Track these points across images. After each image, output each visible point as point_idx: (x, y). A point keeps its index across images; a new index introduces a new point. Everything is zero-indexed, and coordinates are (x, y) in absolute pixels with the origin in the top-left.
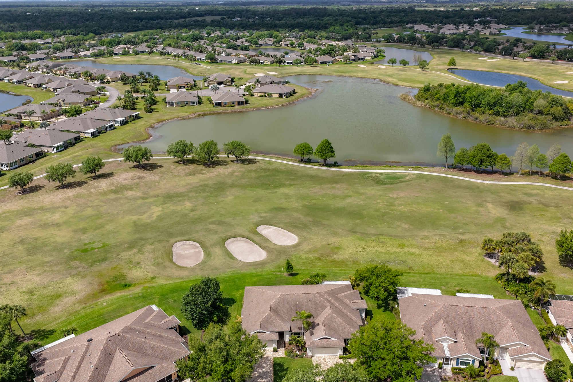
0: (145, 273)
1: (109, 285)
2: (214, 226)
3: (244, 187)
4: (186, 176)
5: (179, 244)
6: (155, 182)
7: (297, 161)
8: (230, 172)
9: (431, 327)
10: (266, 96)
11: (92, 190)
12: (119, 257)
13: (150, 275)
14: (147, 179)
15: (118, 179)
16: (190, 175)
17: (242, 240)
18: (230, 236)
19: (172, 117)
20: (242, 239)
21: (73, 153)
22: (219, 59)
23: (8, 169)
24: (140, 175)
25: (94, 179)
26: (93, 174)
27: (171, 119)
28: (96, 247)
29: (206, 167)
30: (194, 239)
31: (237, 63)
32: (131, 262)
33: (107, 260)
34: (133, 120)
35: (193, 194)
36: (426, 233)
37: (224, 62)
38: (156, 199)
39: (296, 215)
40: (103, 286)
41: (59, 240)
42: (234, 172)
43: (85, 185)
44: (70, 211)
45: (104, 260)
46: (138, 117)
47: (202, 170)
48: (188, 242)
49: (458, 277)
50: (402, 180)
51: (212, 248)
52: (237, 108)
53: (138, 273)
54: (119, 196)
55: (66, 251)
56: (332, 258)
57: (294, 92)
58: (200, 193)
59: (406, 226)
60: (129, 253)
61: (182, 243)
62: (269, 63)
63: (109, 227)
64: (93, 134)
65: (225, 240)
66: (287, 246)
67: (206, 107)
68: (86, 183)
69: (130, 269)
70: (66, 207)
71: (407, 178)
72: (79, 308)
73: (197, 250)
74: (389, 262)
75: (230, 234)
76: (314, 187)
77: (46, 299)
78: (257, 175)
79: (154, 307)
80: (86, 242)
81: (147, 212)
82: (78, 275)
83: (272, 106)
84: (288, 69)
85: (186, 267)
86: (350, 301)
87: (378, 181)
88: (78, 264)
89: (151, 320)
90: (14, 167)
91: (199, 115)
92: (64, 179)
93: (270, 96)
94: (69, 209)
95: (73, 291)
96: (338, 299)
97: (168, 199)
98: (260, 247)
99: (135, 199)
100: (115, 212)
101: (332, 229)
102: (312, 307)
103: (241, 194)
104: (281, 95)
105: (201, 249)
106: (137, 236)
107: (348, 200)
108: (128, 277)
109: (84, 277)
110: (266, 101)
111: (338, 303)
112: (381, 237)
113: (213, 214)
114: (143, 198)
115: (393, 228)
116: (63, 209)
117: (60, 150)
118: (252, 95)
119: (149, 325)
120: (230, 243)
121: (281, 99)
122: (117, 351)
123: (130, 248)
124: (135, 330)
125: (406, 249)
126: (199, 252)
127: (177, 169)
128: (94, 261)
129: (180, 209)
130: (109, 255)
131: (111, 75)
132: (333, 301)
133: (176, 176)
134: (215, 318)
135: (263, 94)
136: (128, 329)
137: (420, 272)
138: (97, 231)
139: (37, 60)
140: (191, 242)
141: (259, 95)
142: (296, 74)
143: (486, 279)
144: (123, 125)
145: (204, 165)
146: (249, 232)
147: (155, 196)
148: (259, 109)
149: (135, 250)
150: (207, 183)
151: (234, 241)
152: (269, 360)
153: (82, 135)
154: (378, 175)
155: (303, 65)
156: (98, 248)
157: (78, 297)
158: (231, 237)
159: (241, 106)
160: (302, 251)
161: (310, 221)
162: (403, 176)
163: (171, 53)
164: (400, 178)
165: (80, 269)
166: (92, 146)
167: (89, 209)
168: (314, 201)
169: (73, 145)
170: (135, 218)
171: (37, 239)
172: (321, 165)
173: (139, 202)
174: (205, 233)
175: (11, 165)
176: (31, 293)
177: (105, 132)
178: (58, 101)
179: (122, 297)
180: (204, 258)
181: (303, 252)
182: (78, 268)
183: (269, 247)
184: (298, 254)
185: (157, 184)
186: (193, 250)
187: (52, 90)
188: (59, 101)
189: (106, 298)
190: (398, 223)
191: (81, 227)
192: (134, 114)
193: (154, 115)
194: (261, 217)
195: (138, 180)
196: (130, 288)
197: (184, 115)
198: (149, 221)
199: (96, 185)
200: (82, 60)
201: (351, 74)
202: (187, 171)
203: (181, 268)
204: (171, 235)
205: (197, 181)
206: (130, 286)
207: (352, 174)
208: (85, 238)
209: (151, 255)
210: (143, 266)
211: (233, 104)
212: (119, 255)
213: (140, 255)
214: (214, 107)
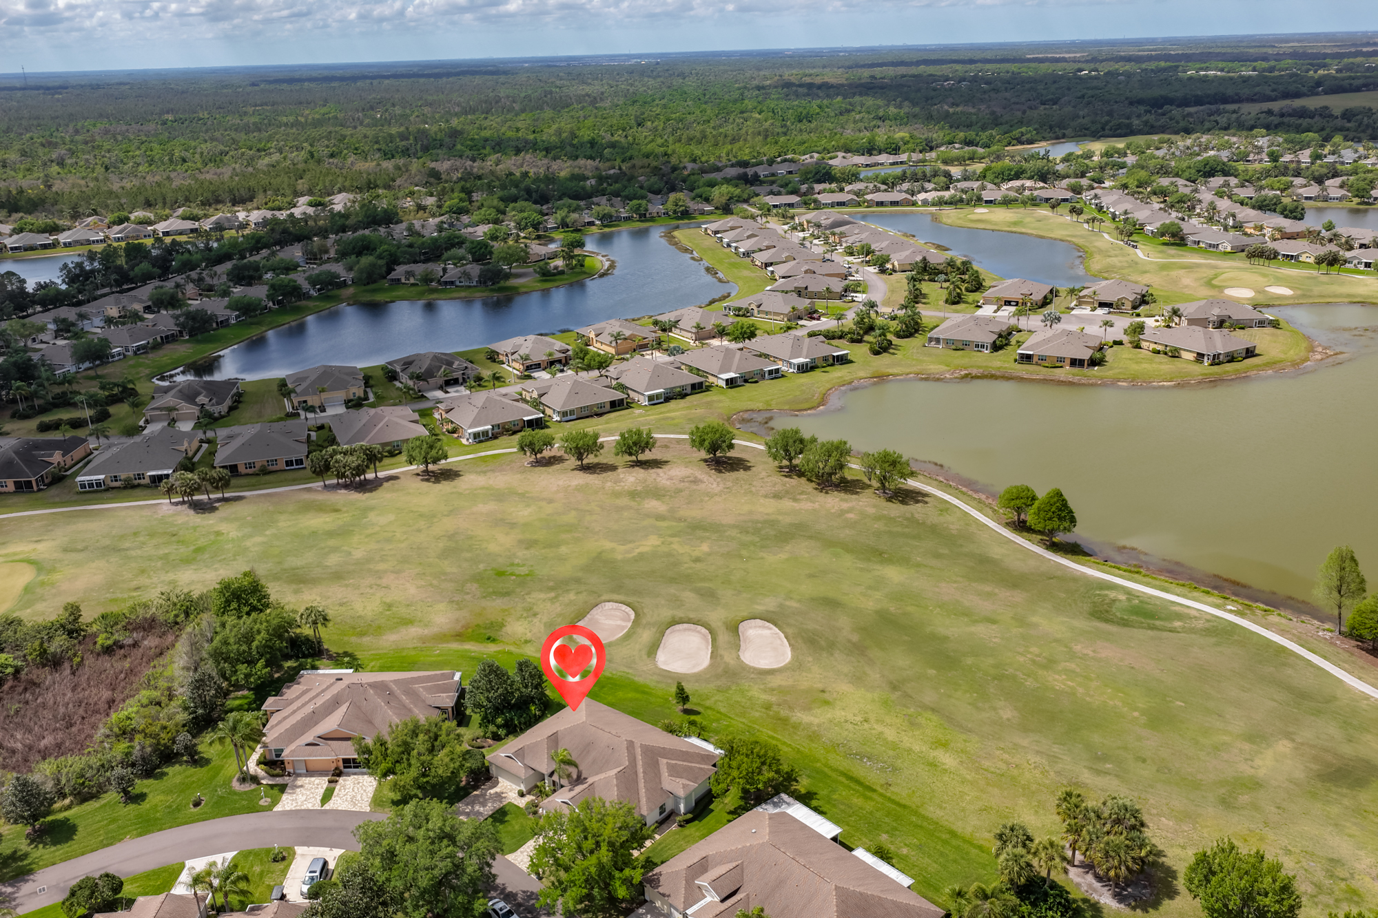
1: (472, 631)
2: (691, 595)
3: (829, 543)
4: (766, 496)
5: (609, 605)
6: (708, 494)
7: (1005, 519)
8: (841, 510)
10: (1166, 354)
11: (609, 484)
12: (526, 596)
13: (528, 635)
14: (703, 486)
15: (662, 474)
16: (774, 496)
17: (699, 632)
18: (689, 619)
19: (908, 371)
20: (703, 630)
21: (675, 411)
22: (1191, 238)
23: (558, 419)
24: (700, 476)
25: (631, 466)
26: (634, 458)
27: (902, 375)
28: (518, 573)
29: (817, 489)
30: (637, 604)
31: (1229, 249)
32: (531, 609)
33: (509, 595)
35: (735, 532)
36: (1025, 743)
37: (1202, 245)
38: (674, 524)
39: (843, 621)
40: (467, 628)
41: (493, 548)
42: (850, 510)
43: (613, 473)
44: (549, 509)
45: (506, 594)
46: (842, 360)
47: (802, 493)
48: (624, 607)
50: (1158, 623)
51: (645, 627)
52: (1066, 372)
53: (520, 628)
54: (632, 503)
55: (481, 565)
56: (790, 714)
57: (1250, 353)
58: (748, 533)
59: (1007, 713)
60: (542, 595)
61: (615, 605)
62: (1311, 260)
63: (563, 549)
64: (731, 383)
65: (674, 622)
67: (1004, 361)
69: (519, 618)
70: (550, 501)
71: (1177, 624)
72: (410, 646)
73: (624, 623)
74: (869, 758)
75: (691, 616)
76: (955, 581)
77: (395, 620)
78: (883, 528)
79: (457, 675)
80: (516, 561)
81: (635, 542)
82: (457, 604)
87: (1099, 609)
88: (474, 589)
89: (425, 686)
90: (569, 417)
91: (966, 376)
93: (1175, 354)
94: (551, 505)
95: (429, 622)
97: (689, 530)
98: (712, 653)
99: (647, 515)
100: (597, 529)
101: (866, 668)
102: (604, 758)
103: (807, 555)
104: (1200, 356)
105: (630, 624)
106: (580, 574)
107: (977, 628)
108: (504, 629)
109: (460, 608)
110: (1165, 365)
112: (927, 713)
113: (717, 576)
114: (660, 518)
115: (977, 708)
116: (543, 503)
117: (656, 401)
118: (1138, 347)
119: (413, 692)
122: (345, 704)
123: (551, 589)
124: (388, 689)
125: (936, 753)
126: (623, 628)
129: (681, 551)
130: (518, 590)
131: (903, 258)
132: (640, 763)
133: (751, 492)
135: (1161, 348)
137: (892, 797)
138: (543, 551)
139: (832, 205)
140: (627, 609)
141: (1152, 346)
144: (803, 372)
146: (727, 623)
147: (680, 520)
148: (1113, 382)
149: (553, 594)
150: (780, 518)
151: (689, 630)
152: (501, 801)
153: (711, 379)
154: (1124, 596)
156: (518, 575)
157: (426, 632)
158: (688, 621)
159: (1076, 370)
160: (764, 683)
161: (849, 641)
162: (1181, 616)
163: (1108, 208)
164: (1159, 619)
165: (468, 597)
167: (573, 513)
168: (910, 609)
169: (683, 396)
170: (608, 545)
171: (471, 538)
172: (1042, 541)
173: (646, 522)
174: (663, 602)
175: (564, 414)
176: (389, 606)
177: (756, 382)
178: (750, 304)
179: (466, 650)
180: (618, 637)
181: (762, 687)
182: (468, 593)
183: (723, 659)
184: (749, 686)
185: (707, 498)
186: (619, 622)
187: (778, 278)
188: (753, 306)
189: (448, 645)
190: (1001, 704)
191: (535, 537)
192: (835, 354)
193: (880, 359)
194: (781, 605)
195: (687, 484)
197: (936, 371)
198: (619, 557)
202: (778, 488)
204: (618, 588)
205: (771, 510)
206: (494, 641)
208: (520, 555)
209: (559, 609)
210: (535, 620)
211: (1058, 362)
212: (529, 593)
213: (549, 604)
214: (1016, 361)
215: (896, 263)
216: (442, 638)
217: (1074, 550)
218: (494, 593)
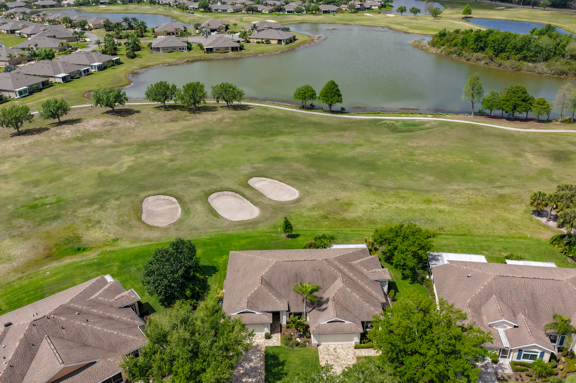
0: (106, 234)
1: (57, 249)
2: (196, 178)
3: (235, 134)
4: (167, 122)
5: (150, 199)
6: (129, 128)
7: (298, 108)
8: (219, 119)
9: (480, 306)
10: (263, 43)
11: (53, 138)
12: (76, 214)
13: (111, 236)
14: (121, 125)
15: (86, 125)
16: (172, 121)
17: (229, 195)
18: (215, 189)
19: (157, 63)
20: (230, 193)
21: (39, 99)
22: (214, 8)
24: (113, 121)
25: (58, 126)
27: (156, 65)
28: (48, 202)
29: (191, 113)
30: (170, 192)
31: (232, 11)
32: (89, 221)
33: (60, 218)
34: (112, 66)
35: (174, 142)
36: (455, 187)
37: (219, 11)
38: (128, 147)
39: (296, 165)
40: (50, 249)
41: (4, 194)
42: (223, 118)
43: (46, 132)
44: (23, 161)
45: (56, 217)
46: (118, 63)
47: (186, 116)
48: (163, 197)
49: (502, 240)
50: (421, 127)
51: (192, 203)
52: (231, 54)
53: (97, 234)
54: (85, 144)
55: (9, 207)
56: (342, 216)
57: (295, 39)
58: (182, 140)
59: (431, 179)
60: (88, 209)
61: (155, 197)
62: (267, 12)
63: (67, 179)
64: (64, 79)
65: (208, 194)
66: (286, 202)
67: (196, 53)
68: (47, 129)
69: (88, 229)
70: (19, 156)
71: (428, 125)
72: (14, 279)
73: (173, 206)
74: (413, 220)
75: (215, 188)
76: (318, 135)
78: (251, 122)
79: (109, 278)
80: (37, 196)
81: (116, 162)
82: (20, 236)
83: (270, 52)
84: (288, 18)
85: (158, 227)
86: (368, 270)
87: (393, 128)
88: (22, 223)
89: (99, 296)
91: (188, 62)
92: (19, 124)
93: (268, 42)
94: (22, 158)
95: (9, 256)
96: (352, 268)
97: (143, 148)
98: (252, 202)
99: (104, 147)
100: (78, 162)
101: (341, 182)
102: (318, 279)
103: (230, 142)
104: (280, 41)
105: (178, 205)
106: (101, 189)
107: (359, 150)
108: (83, 239)
109: (27, 239)
110: (264, 47)
111: (352, 273)
112: (400, 191)
113: (196, 165)
114: (113, 147)
115: (415, 181)
116: (14, 159)
117: (24, 95)
118: (248, 42)
119: (96, 303)
120: (214, 198)
121: (280, 46)
122: (44, 341)
123: (91, 203)
124: (74, 310)
125: (433, 206)
126: (176, 208)
127: (157, 114)
128: (43, 220)
129: (156, 159)
130: (63, 212)
131: (93, 21)
132: (346, 270)
133: (155, 122)
134: (188, 293)
135: (260, 41)
136: (64, 310)
137: (453, 233)
138: (52, 184)
140: (166, 197)
141: (255, 41)
142: (297, 22)
143: (539, 242)
144: (101, 70)
145: (188, 111)
146: (239, 185)
147: (128, 145)
148: (256, 55)
149: (96, 206)
150: (191, 130)
151: (220, 195)
152: (259, 351)
153: (51, 80)
154: (394, 122)
155: (305, 14)
156: (51, 204)
157: (15, 264)
158: (216, 191)
159: (236, 53)
160: (304, 207)
161: (313, 173)
162: (423, 123)
163: (162, 2)
164: (419, 125)
165: (24, 229)
166: (62, 92)
167: (47, 159)
168: (317, 150)
169: (40, 90)
170: (100, 169)
172: (325, 111)
173: (108, 151)
174: (184, 186)
177: (79, 78)
178: (29, 45)
179: (72, 264)
180: (181, 216)
181: (305, 209)
182: (21, 227)
183: (263, 203)
184: (299, 211)
185: (132, 131)
186: (168, 207)
187: (26, 36)
188: (31, 46)
189: (50, 266)
190: (421, 175)
191: (34, 178)
192: (114, 59)
193: (137, 61)
194: (254, 168)
195: (110, 127)
196: (85, 253)
197: (171, 61)
198: (117, 172)
199: (58, 131)
200: (65, 9)
201: (357, 23)
202: (169, 117)
203: (151, 228)
204: (142, 188)
205: (180, 128)
206: (84, 250)
207: (362, 121)
208: (36, 192)
209: (115, 213)
210: (104, 225)
211: (226, 50)
212: (75, 212)
213: (101, 212)
214: (205, 52)
215: (91, 25)
216: (36, 263)
217: (342, 111)
218: (44, 220)
